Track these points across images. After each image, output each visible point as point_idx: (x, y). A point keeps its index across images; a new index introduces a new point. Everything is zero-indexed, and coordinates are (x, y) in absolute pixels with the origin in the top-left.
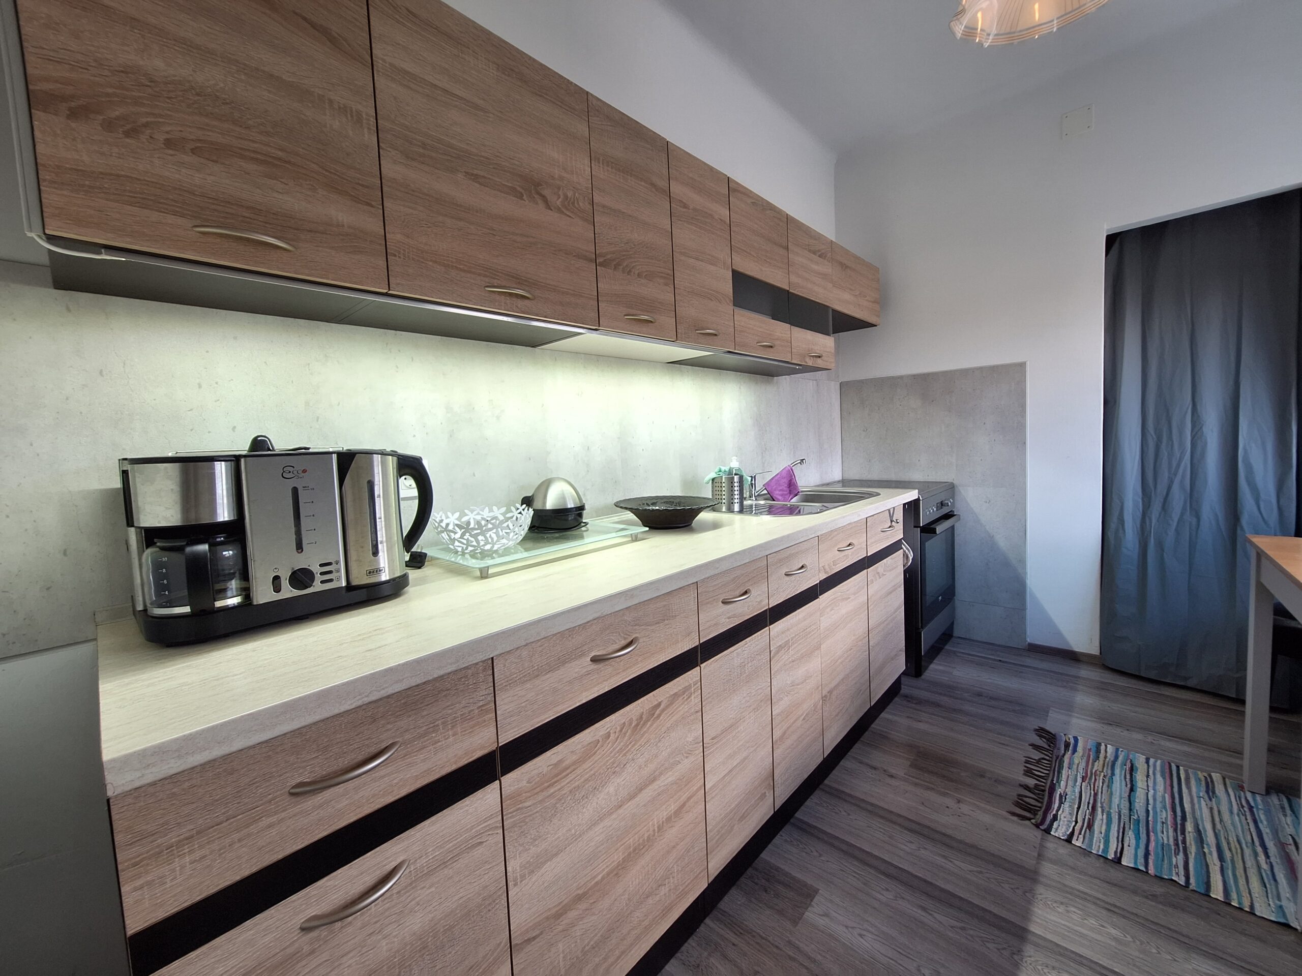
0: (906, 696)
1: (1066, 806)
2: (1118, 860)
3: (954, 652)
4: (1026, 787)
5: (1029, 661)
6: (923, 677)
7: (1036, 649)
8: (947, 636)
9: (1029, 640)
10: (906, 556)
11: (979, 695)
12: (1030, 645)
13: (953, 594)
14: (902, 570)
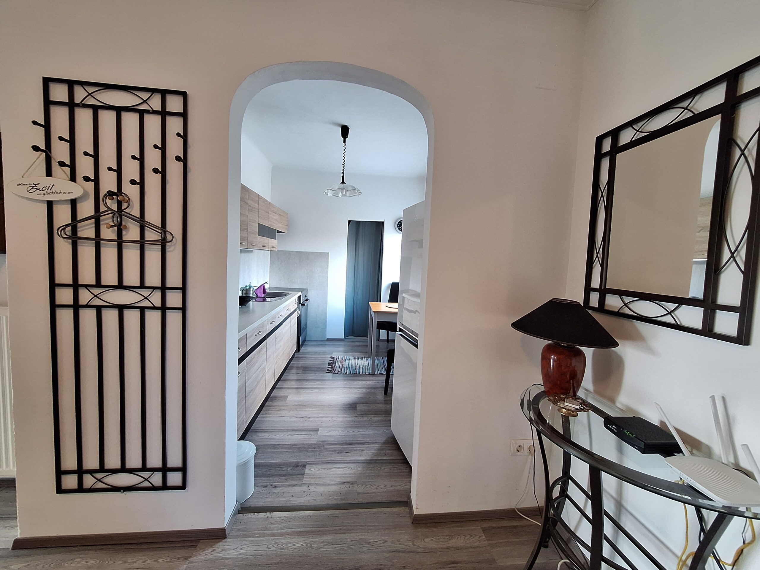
0: (297, 357)
1: (337, 368)
2: (346, 374)
3: (307, 344)
4: (329, 368)
5: (327, 343)
6: (300, 352)
7: (329, 340)
8: (304, 340)
9: (327, 338)
10: (298, 313)
11: (316, 353)
12: (327, 339)
13: (307, 326)
14: (297, 317)
